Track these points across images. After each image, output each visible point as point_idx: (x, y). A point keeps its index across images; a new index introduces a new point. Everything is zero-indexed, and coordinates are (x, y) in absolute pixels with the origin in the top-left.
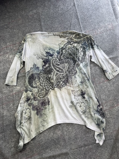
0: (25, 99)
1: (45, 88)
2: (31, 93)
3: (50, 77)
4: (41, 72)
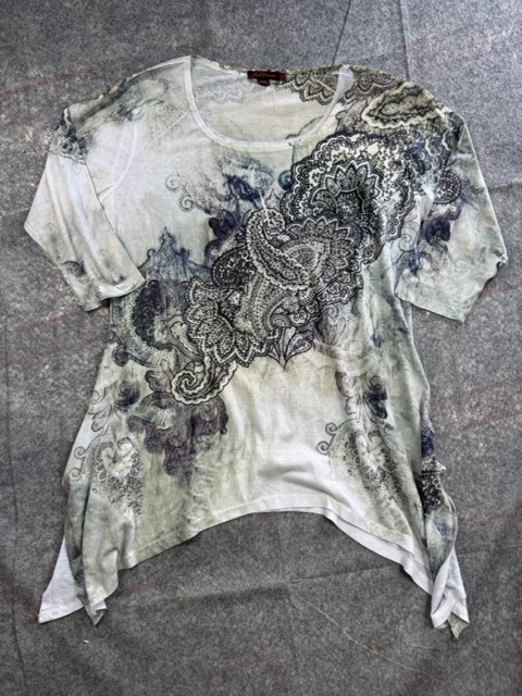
0: (117, 396)
1: (212, 355)
2: (145, 369)
3: (236, 302)
4: (196, 277)
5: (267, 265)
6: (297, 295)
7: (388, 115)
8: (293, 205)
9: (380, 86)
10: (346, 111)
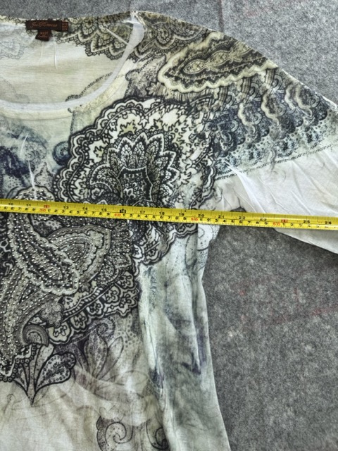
5: (28, 258)
6: (61, 301)
7: (191, 76)
8: (68, 184)
9: (183, 39)
10: (138, 71)
